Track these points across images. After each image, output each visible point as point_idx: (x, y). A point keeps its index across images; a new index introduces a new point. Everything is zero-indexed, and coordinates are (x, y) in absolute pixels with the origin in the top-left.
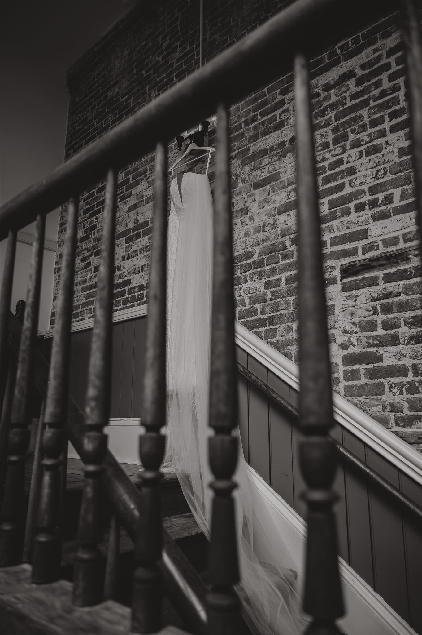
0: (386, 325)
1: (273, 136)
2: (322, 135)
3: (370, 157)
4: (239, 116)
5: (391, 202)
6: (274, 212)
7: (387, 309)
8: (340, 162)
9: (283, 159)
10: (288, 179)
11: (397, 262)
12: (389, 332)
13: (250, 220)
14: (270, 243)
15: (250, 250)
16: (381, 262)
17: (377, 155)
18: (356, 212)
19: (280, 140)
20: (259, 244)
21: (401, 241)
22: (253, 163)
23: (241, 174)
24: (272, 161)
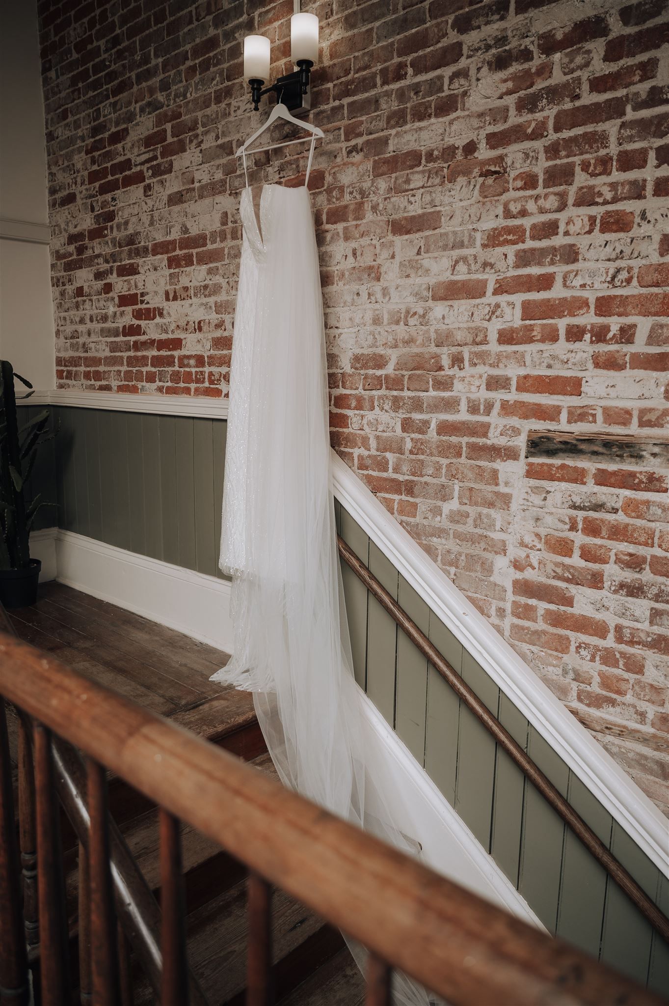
0: (587, 554)
1: (434, 127)
2: (527, 156)
3: (608, 236)
4: (371, 54)
5: (630, 341)
6: (425, 293)
7: (592, 529)
8: (551, 229)
9: (450, 185)
10: (455, 233)
11: (621, 456)
12: (590, 565)
13: (384, 295)
14: (415, 350)
15: (381, 351)
16: (596, 448)
17: (621, 235)
18: (568, 340)
19: (446, 139)
20: (396, 346)
21: (635, 421)
22: (394, 175)
23: (372, 193)
24: (429, 184)
